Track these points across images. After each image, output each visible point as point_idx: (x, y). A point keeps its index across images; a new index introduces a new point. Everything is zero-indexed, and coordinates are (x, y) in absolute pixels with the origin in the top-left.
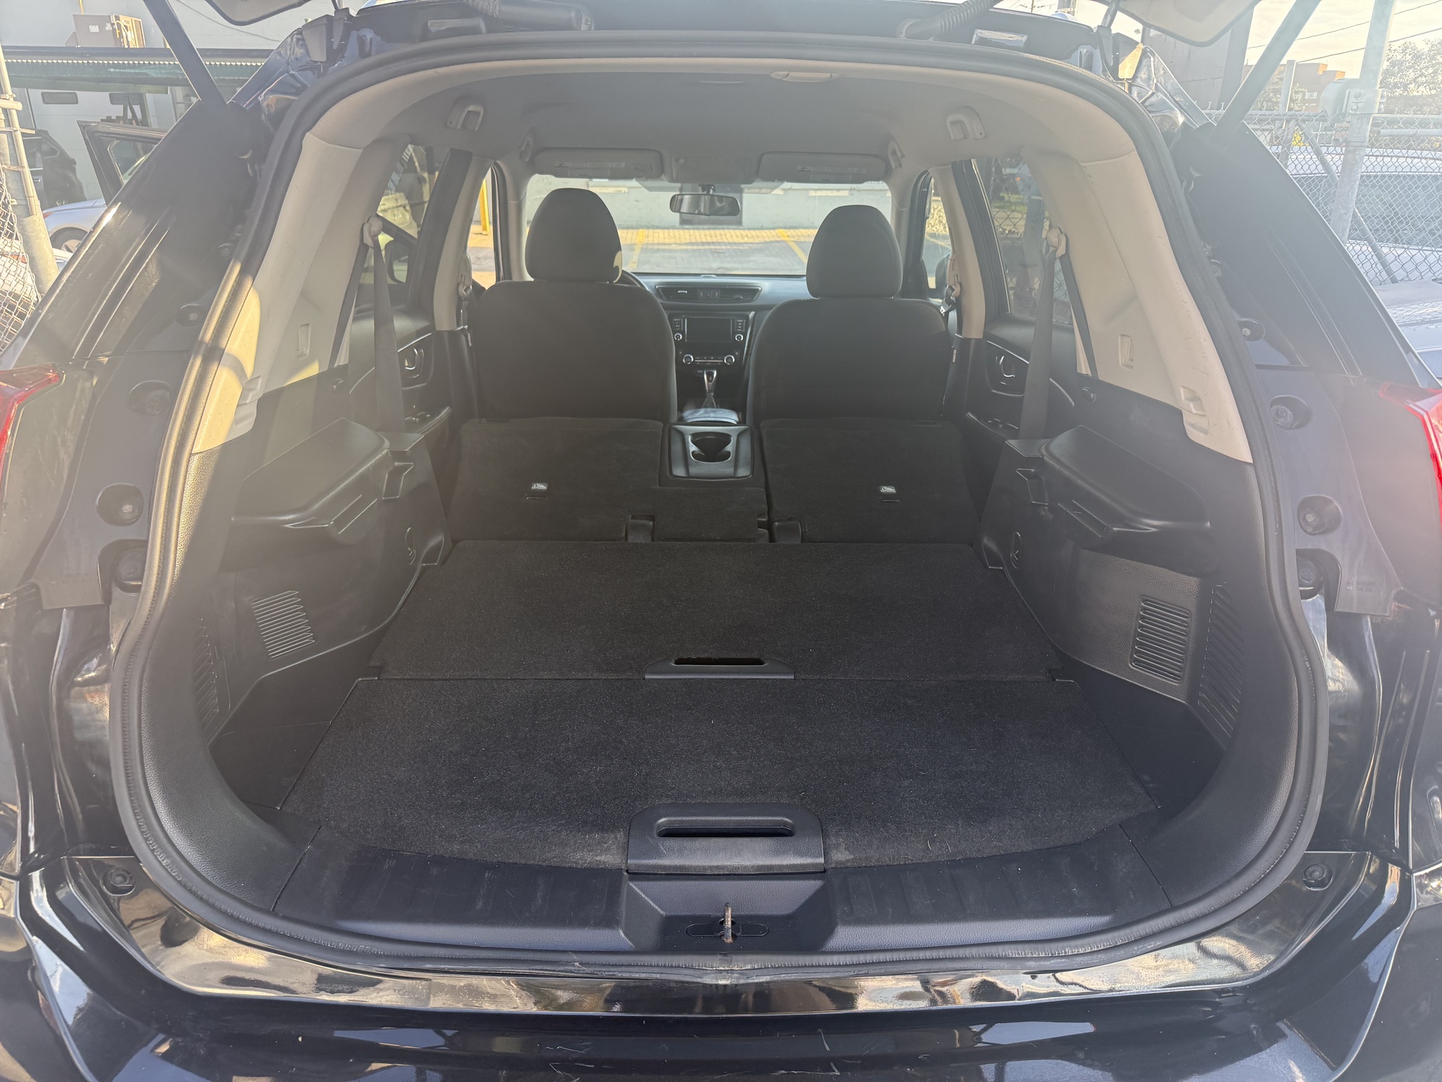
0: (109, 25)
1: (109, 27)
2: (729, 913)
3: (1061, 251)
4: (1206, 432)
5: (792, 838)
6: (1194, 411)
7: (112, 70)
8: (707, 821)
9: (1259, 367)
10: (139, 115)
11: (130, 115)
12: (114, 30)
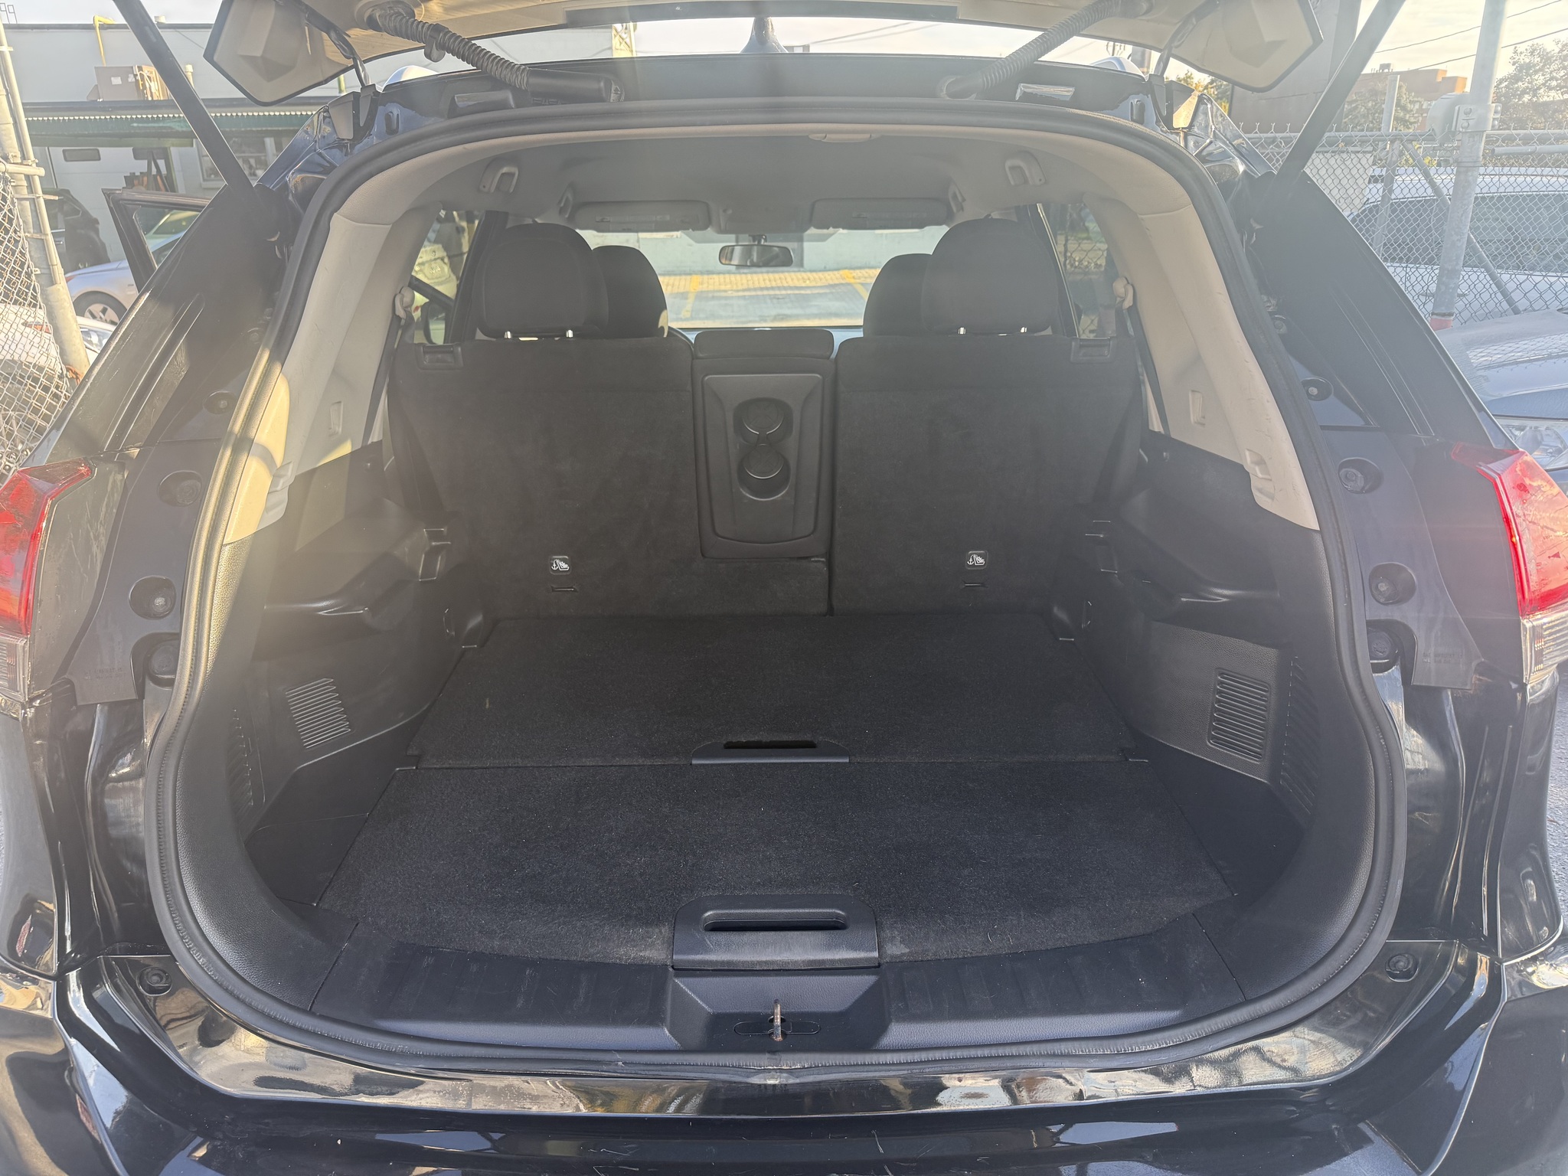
0: (132, 76)
1: (131, 79)
2: (778, 1010)
3: (1128, 303)
4: (1272, 498)
5: (844, 931)
6: (1260, 475)
7: (135, 125)
8: (757, 914)
9: (1323, 428)
10: (164, 171)
11: (154, 171)
12: (137, 81)
